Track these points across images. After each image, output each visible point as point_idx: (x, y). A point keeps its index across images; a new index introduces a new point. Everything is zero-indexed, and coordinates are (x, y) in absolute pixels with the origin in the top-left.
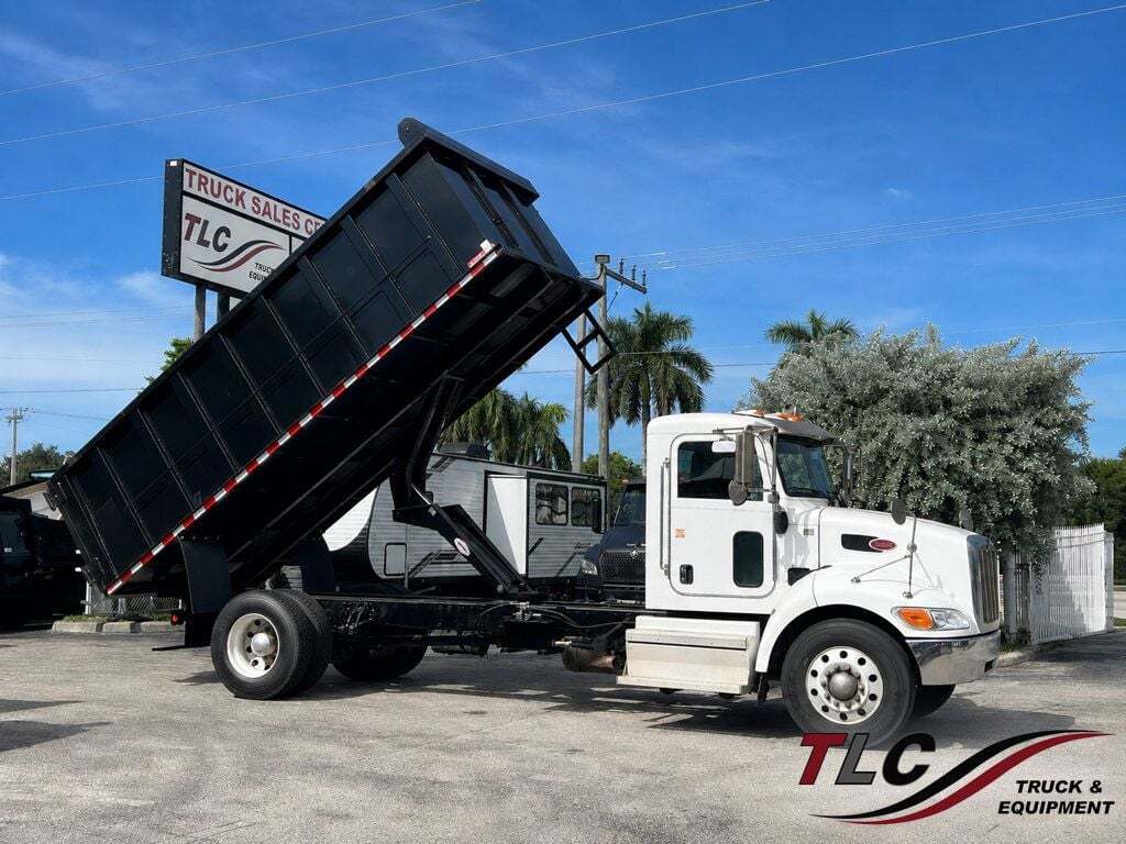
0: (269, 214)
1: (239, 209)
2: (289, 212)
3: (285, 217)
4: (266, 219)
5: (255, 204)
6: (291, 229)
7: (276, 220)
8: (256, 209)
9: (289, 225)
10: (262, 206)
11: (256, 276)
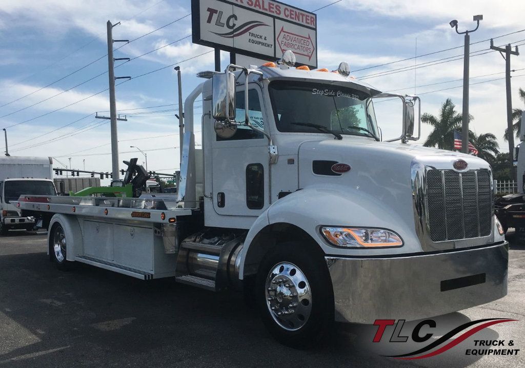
0: (259, 5)
1: (239, 3)
2: (274, 5)
3: (270, 7)
4: (257, 8)
6: (275, 15)
7: (264, 9)
8: (250, 3)
9: (273, 12)
11: (253, 42)
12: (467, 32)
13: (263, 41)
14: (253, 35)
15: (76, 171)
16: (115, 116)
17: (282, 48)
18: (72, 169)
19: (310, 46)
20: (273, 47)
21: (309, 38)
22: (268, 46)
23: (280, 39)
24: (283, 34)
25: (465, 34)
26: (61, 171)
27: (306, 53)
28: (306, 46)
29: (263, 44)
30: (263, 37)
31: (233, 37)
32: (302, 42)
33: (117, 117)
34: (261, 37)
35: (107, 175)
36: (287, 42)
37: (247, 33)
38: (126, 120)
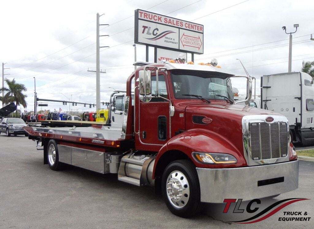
0: (171, 23)
1: (160, 22)
2: (179, 22)
3: (177, 23)
4: (170, 24)
5: (165, 20)
6: (180, 27)
7: (173, 24)
8: (166, 22)
9: (178, 25)
10: (168, 21)
11: (167, 42)
12: (291, 33)
13: (173, 41)
14: (167, 38)
15: (75, 103)
16: (99, 70)
17: (183, 44)
18: (73, 101)
19: (200, 42)
20: (178, 44)
21: (199, 38)
22: (176, 43)
23: (183, 39)
24: (184, 36)
25: (290, 34)
26: (66, 102)
27: (197, 46)
28: (197, 42)
29: (172, 42)
30: (173, 39)
31: (156, 40)
32: (195, 40)
33: (100, 71)
34: (171, 39)
35: (94, 105)
36: (186, 41)
37: (164, 37)
38: (105, 73)
